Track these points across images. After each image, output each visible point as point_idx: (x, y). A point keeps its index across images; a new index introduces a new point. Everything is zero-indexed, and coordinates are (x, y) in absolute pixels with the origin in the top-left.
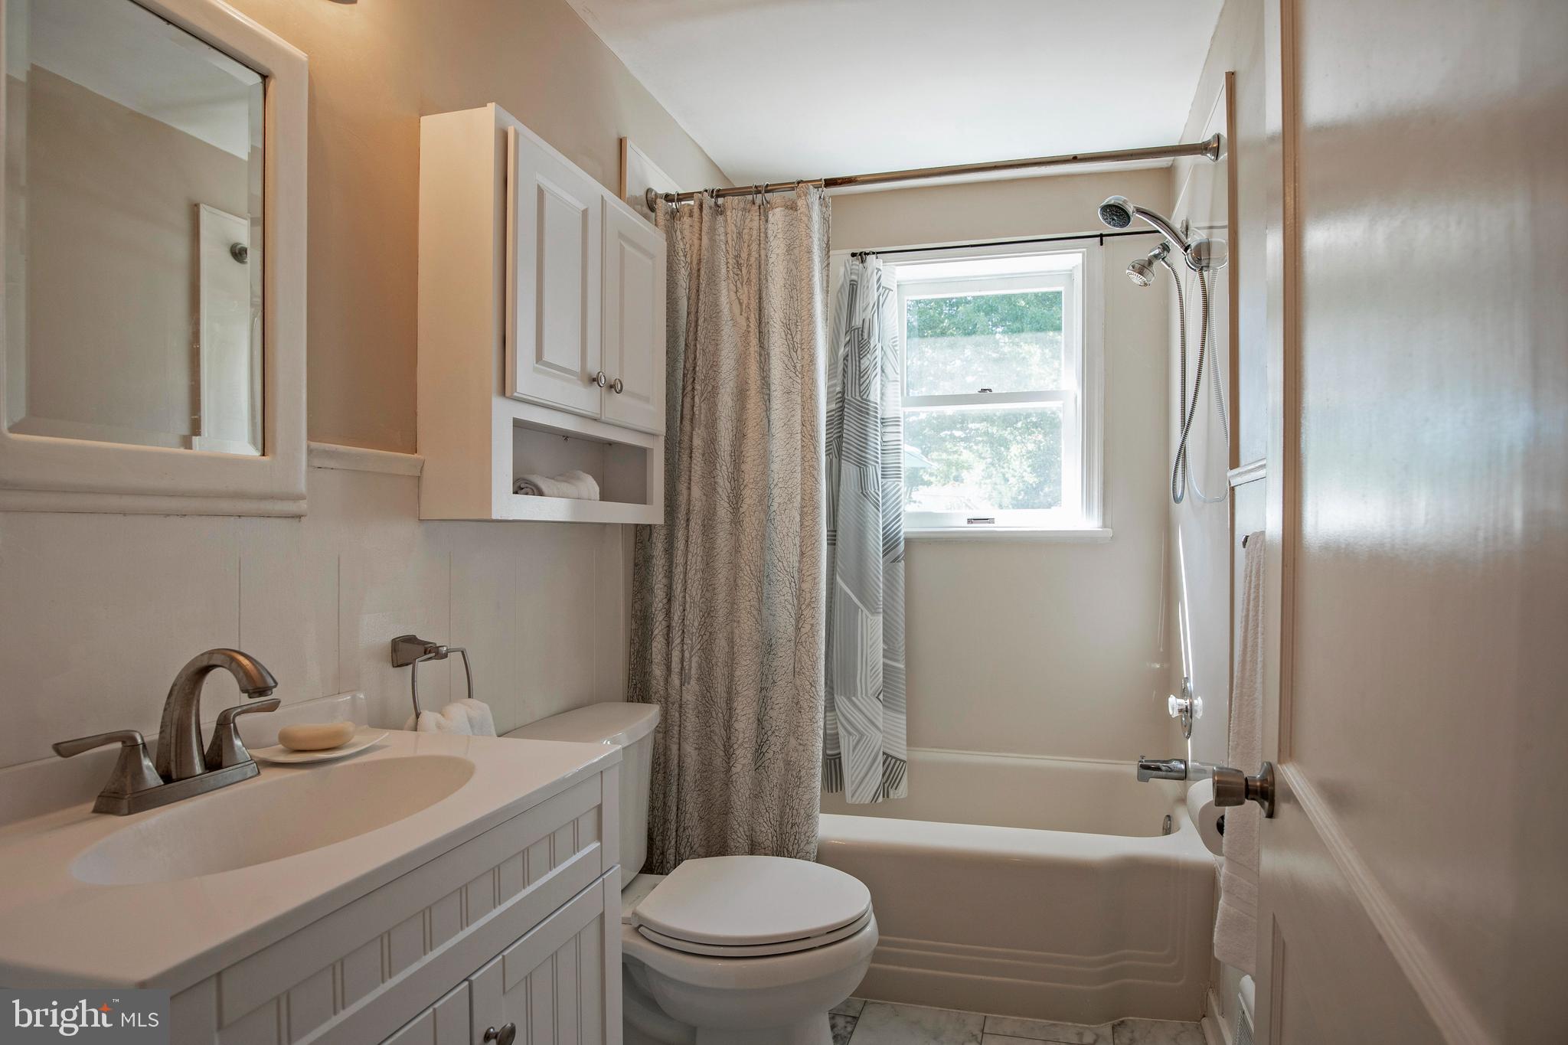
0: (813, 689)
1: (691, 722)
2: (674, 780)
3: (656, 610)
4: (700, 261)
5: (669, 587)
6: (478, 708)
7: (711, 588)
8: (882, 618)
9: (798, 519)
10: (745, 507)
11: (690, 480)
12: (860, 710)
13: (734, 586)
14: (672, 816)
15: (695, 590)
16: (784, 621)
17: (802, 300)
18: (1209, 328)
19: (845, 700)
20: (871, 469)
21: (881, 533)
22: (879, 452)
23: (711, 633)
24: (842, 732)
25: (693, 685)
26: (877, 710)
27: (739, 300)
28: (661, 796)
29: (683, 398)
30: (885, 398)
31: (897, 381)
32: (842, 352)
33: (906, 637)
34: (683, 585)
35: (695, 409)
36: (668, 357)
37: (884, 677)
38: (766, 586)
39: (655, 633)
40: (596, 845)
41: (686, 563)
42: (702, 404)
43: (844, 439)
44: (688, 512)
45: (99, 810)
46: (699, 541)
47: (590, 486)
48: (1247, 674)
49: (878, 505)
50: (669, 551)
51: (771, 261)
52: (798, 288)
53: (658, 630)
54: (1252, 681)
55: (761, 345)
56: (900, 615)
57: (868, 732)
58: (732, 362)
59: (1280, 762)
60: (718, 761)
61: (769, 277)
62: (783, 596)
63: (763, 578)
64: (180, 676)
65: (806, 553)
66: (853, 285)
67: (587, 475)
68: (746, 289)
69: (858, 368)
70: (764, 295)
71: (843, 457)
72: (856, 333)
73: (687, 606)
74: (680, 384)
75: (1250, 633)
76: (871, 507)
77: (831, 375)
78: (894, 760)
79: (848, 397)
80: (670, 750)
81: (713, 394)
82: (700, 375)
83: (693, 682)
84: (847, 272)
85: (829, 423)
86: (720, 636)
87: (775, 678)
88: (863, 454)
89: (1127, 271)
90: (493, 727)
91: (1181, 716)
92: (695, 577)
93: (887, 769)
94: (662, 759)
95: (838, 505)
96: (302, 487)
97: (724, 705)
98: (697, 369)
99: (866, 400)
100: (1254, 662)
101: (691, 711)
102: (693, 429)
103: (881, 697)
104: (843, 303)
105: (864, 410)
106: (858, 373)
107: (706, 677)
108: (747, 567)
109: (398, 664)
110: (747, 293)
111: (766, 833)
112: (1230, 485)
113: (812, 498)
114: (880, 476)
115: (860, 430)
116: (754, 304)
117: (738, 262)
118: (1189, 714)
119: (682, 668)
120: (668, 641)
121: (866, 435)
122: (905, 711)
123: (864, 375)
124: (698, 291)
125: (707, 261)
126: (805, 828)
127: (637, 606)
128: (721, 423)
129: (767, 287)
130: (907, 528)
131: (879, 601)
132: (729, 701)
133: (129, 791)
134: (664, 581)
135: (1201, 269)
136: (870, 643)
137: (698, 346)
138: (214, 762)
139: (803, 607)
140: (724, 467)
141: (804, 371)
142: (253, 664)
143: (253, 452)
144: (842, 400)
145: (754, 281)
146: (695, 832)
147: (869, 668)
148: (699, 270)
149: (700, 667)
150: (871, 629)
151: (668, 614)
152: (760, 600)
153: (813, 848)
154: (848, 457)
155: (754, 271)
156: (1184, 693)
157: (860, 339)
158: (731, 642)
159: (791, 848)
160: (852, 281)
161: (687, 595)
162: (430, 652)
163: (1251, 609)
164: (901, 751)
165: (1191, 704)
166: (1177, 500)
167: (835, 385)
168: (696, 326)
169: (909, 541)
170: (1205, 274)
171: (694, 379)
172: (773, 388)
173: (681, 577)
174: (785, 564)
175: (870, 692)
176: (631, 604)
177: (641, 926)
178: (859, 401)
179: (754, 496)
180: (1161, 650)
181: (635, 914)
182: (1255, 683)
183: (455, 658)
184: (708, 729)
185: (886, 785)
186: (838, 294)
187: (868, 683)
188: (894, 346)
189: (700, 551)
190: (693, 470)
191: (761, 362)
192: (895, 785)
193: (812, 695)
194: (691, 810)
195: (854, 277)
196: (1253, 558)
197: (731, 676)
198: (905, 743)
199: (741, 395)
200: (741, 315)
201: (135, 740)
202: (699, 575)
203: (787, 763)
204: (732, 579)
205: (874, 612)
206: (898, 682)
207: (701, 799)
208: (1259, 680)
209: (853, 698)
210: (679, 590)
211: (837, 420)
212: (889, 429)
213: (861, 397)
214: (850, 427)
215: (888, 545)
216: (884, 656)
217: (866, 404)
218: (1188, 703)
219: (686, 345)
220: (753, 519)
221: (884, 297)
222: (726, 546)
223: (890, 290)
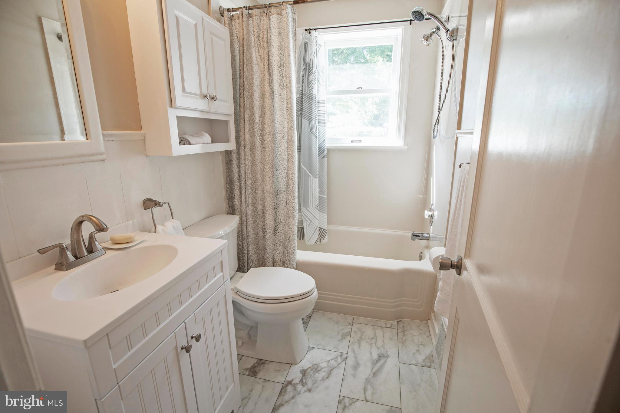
0: (294, 209)
1: (250, 220)
2: (245, 240)
3: (235, 180)
4: (243, 39)
5: (239, 172)
6: (176, 223)
7: (254, 172)
8: (318, 179)
9: (286, 146)
10: (266, 142)
11: (245, 131)
12: (310, 212)
13: (263, 172)
14: (246, 252)
15: (249, 173)
16: (282, 185)
17: (285, 56)
18: (454, 67)
19: (305, 209)
20: (314, 122)
21: (318, 147)
22: (317, 115)
23: (255, 188)
24: (304, 220)
25: (250, 208)
26: (317, 213)
27: (260, 56)
28: (241, 245)
29: (240, 98)
30: (319, 92)
31: (323, 85)
32: (302, 73)
33: (327, 186)
34: (244, 171)
35: (245, 103)
36: (233, 81)
37: (319, 201)
38: (275, 171)
39: (235, 189)
40: (222, 274)
41: (245, 163)
42: (247, 101)
43: (303, 110)
44: (245, 144)
45: (56, 269)
46: (249, 155)
47: (207, 138)
48: (456, 218)
49: (317, 136)
50: (239, 158)
51: (272, 38)
52: (284, 50)
53: (236, 187)
54: (457, 221)
55: (270, 76)
56: (325, 178)
57: (313, 220)
58: (259, 82)
59: (464, 258)
60: (261, 233)
61: (272, 46)
62: (281, 175)
63: (274, 168)
64: (73, 224)
65: (289, 159)
66: (306, 44)
67: (206, 133)
68: (262, 51)
69: (308, 80)
70: (270, 53)
71: (303, 117)
72: (307, 65)
73: (246, 179)
74: (238, 91)
75: (458, 203)
76: (314, 137)
77: (298, 83)
78: (323, 230)
79: (304, 92)
80: (243, 230)
81: (252, 96)
82: (246, 89)
83: (250, 206)
84: (303, 38)
85: (297, 103)
86: (259, 189)
87: (280, 204)
88: (311, 116)
89: (421, 39)
90: (181, 227)
91: (429, 218)
92: (248, 168)
93: (320, 232)
94: (241, 233)
95: (301, 136)
96: (103, 149)
97: (262, 214)
98: (245, 86)
99: (312, 94)
100: (459, 214)
101: (250, 217)
102: (244, 111)
103: (318, 208)
104: (302, 53)
105: (311, 98)
106: (308, 82)
107: (255, 204)
108: (268, 165)
109: (146, 208)
110: (263, 53)
111: (278, 258)
112: (456, 136)
113: (291, 139)
114: (317, 125)
115: (309, 106)
116: (266, 58)
117: (259, 39)
118: (432, 217)
119: (246, 201)
120: (240, 192)
121: (311, 108)
122: (327, 213)
123: (311, 83)
124: (243, 53)
125: (246, 40)
126: (292, 257)
127: (228, 178)
128: (255, 107)
129: (271, 50)
130: (328, 144)
131: (317, 173)
132: (264, 213)
133: (65, 263)
134: (237, 169)
135: (453, 41)
136: (314, 189)
137: (245, 76)
138: (90, 251)
139: (289, 180)
140: (257, 126)
141: (287, 86)
142: (98, 221)
143: (83, 139)
144: (302, 94)
145: (266, 48)
146: (254, 257)
147: (314, 198)
148: (243, 43)
149: (252, 201)
150: (314, 184)
151: (240, 181)
152: (273, 177)
153: (295, 263)
154: (305, 117)
155: (265, 43)
156: (431, 210)
157: (309, 68)
158: (263, 191)
159: (287, 263)
160: (305, 42)
161: (246, 176)
162: (157, 205)
163: (460, 194)
164: (325, 226)
165: (433, 214)
166: (434, 137)
167: (299, 87)
168: (244, 68)
169: (328, 150)
170: (454, 42)
171: (244, 90)
172: (275, 93)
173: (244, 168)
174: (282, 163)
175: (314, 206)
176: (226, 178)
177: (238, 292)
178: (308, 94)
179: (269, 138)
180: (423, 190)
181: (235, 288)
182: (458, 222)
183: (166, 206)
184: (256, 222)
185: (320, 238)
186: (300, 47)
187: (313, 203)
188: (323, 70)
189: (250, 159)
190: (245, 127)
191: (270, 82)
192: (323, 238)
193: (293, 212)
194: (252, 250)
195: (306, 40)
196: (463, 175)
197: (264, 204)
198: (327, 224)
199: (263, 96)
200: (261, 62)
201: (63, 246)
202: (250, 167)
203: (285, 235)
204: (262, 169)
205: (315, 177)
206: (324, 203)
207: (255, 246)
208: (460, 221)
209: (308, 208)
210: (243, 173)
211: (300, 102)
212: (320, 105)
213: (310, 92)
214: (305, 105)
215: (320, 151)
216: (319, 193)
217: (311, 95)
218: (432, 214)
219: (240, 76)
220: (269, 146)
221: (319, 49)
222: (259, 156)
223: (321, 46)
